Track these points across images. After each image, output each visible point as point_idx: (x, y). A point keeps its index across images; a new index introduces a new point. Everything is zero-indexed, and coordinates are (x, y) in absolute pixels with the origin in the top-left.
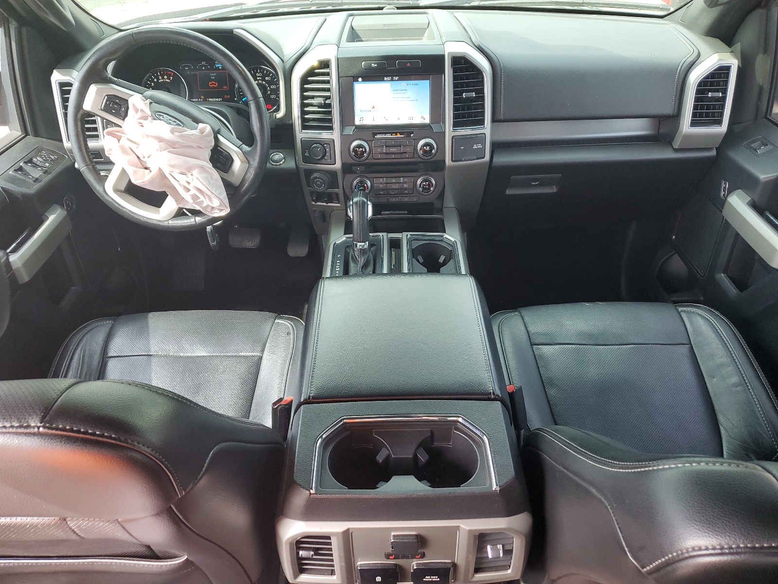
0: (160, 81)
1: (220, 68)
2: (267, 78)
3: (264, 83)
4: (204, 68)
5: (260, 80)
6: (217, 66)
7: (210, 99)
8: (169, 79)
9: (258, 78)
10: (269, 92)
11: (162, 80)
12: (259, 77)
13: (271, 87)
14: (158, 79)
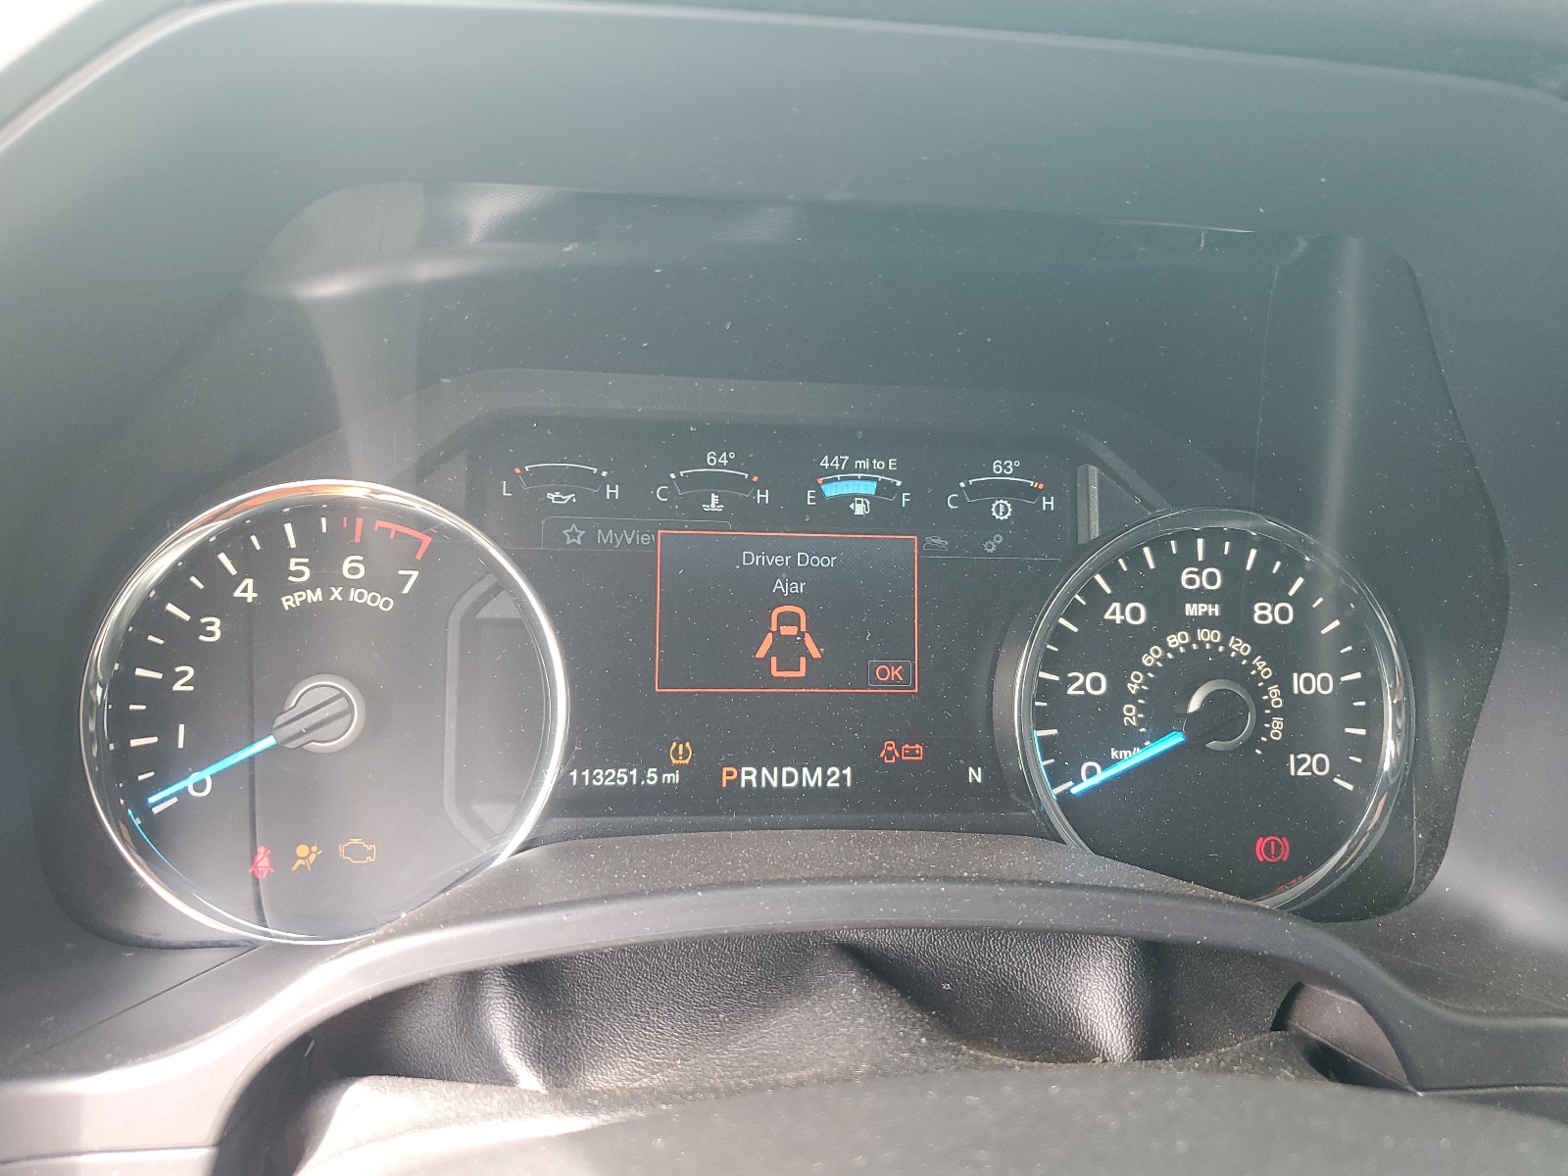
0: (288, 602)
1: (860, 509)
2: (1265, 613)
3: (1239, 646)
4: (714, 504)
5: (1205, 621)
6: (831, 490)
7: (748, 775)
8: (392, 588)
9: (1192, 610)
10: (1277, 726)
11: (315, 596)
12: (1200, 596)
13: (1298, 683)
14: (274, 582)
